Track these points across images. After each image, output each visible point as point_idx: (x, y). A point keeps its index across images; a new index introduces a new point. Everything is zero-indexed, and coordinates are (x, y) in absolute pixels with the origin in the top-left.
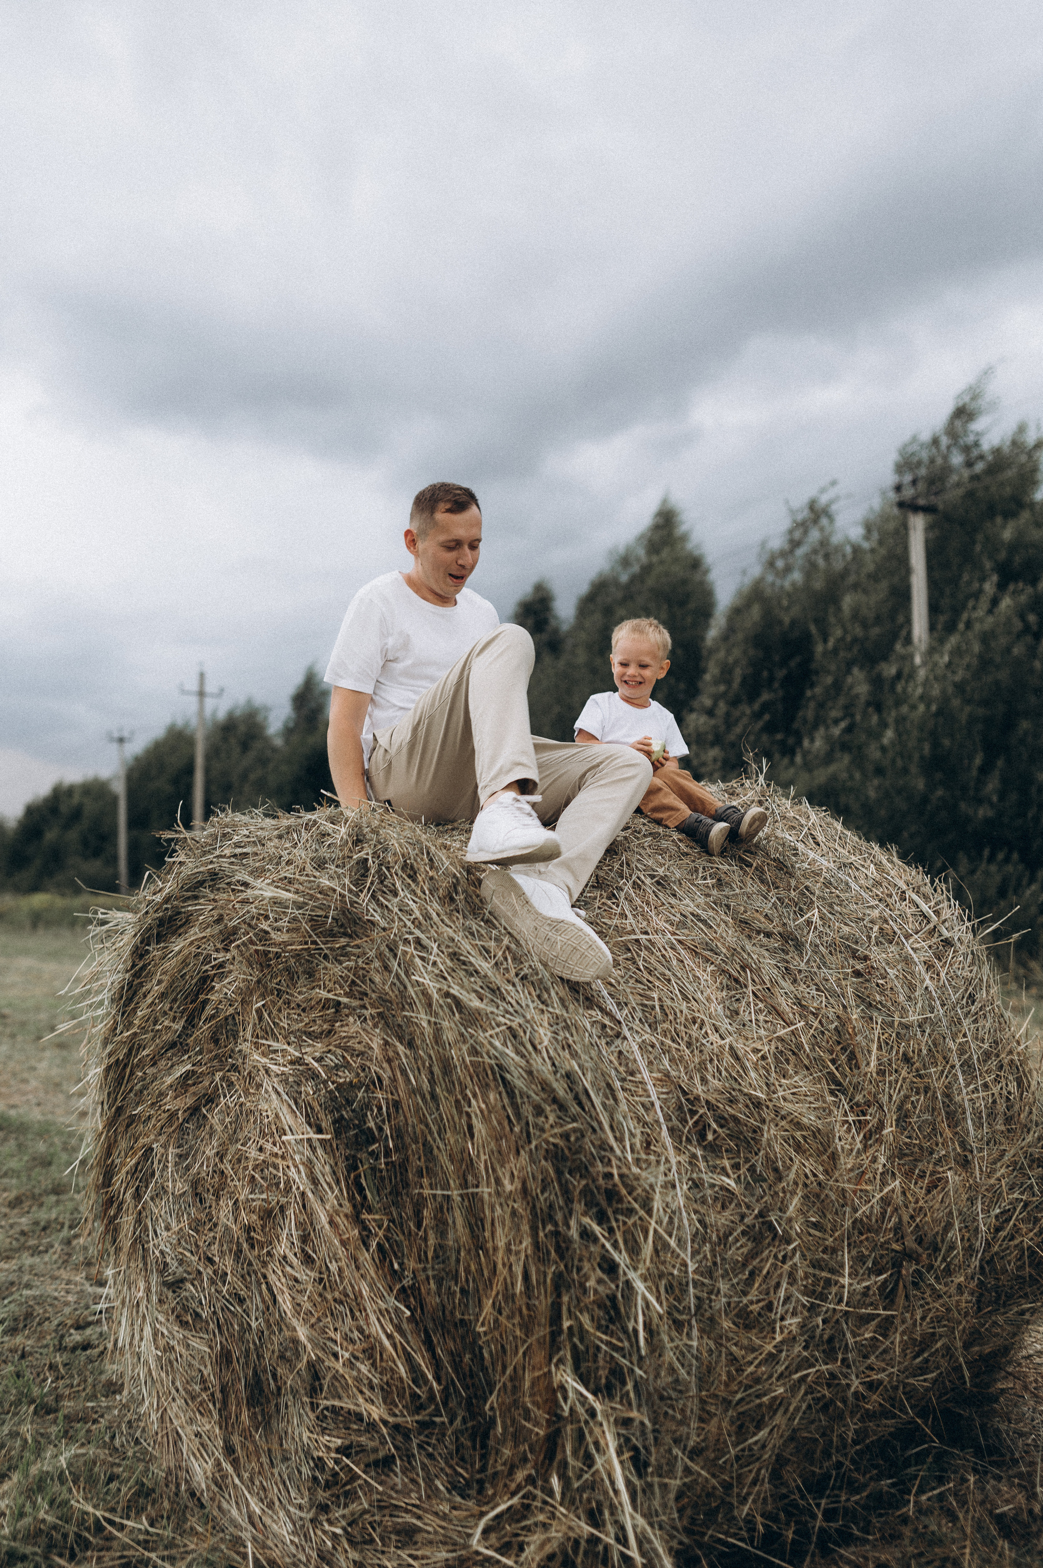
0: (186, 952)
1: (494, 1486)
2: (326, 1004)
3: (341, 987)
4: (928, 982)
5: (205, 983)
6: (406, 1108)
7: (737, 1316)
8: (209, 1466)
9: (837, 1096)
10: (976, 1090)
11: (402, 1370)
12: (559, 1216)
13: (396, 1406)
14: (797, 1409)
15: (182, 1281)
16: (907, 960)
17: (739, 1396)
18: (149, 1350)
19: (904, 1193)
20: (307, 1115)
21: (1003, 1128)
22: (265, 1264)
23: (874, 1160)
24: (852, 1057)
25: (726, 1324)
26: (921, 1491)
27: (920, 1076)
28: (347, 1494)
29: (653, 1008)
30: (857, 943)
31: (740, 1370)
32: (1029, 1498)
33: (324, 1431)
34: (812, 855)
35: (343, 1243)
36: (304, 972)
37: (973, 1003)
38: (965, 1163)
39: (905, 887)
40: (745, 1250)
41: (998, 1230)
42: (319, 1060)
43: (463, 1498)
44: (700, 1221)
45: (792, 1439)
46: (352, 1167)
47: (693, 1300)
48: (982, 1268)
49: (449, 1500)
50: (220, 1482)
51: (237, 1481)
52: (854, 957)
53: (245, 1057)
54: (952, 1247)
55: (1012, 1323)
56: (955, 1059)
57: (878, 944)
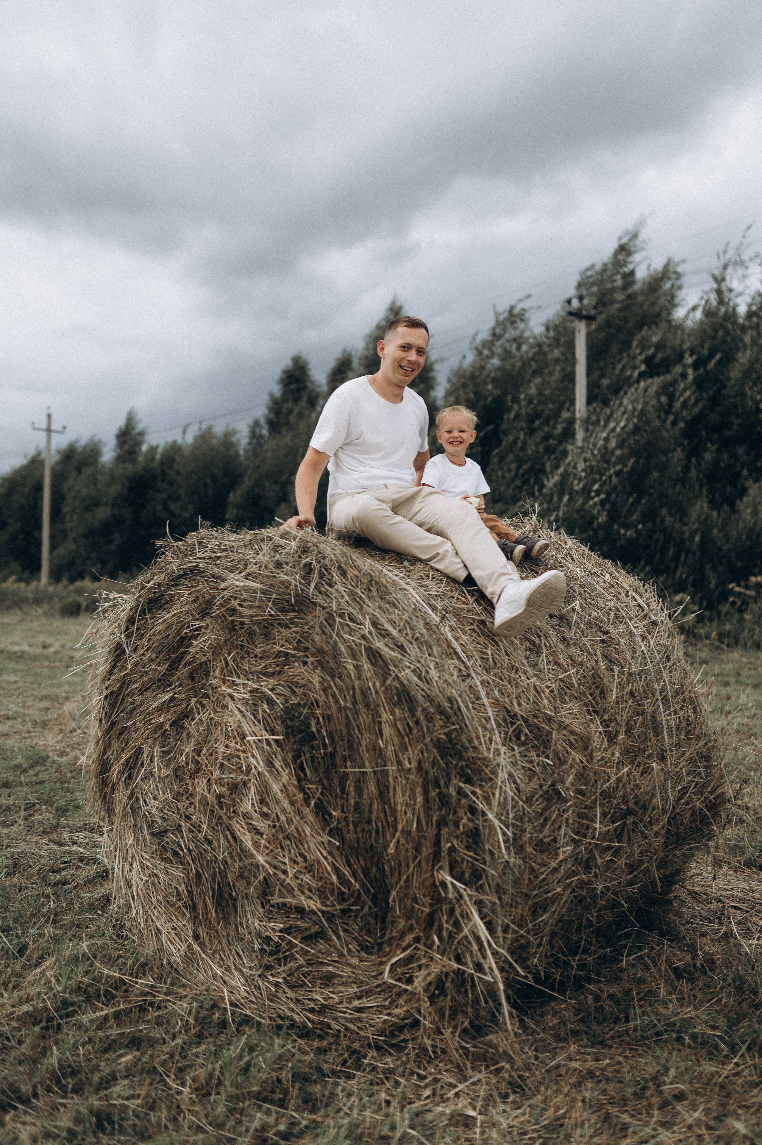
0: (170, 620)
1: (390, 945)
2: (279, 654)
3: (290, 643)
4: (643, 648)
5: (185, 641)
6: (336, 720)
7: (536, 845)
8: (183, 948)
9: (593, 716)
10: (670, 714)
11: (334, 878)
12: (442, 783)
13: (328, 899)
14: (566, 901)
15: (166, 831)
16: (631, 634)
17: (535, 893)
18: (136, 877)
19: (628, 775)
20: (264, 725)
21: (685, 737)
22: (230, 818)
23: (613, 754)
24: (602, 692)
25: (529, 850)
26: (629, 955)
28: (286, 958)
29: (488, 659)
30: (602, 622)
31: (536, 877)
32: (693, 958)
33: (270, 920)
34: (571, 567)
35: (292, 803)
36: (262, 634)
37: (669, 661)
38: (662, 758)
39: (628, 588)
40: (542, 806)
41: (680, 799)
42: (272, 690)
43: (369, 954)
44: (516, 789)
45: (560, 921)
46: (297, 757)
47: (511, 836)
48: (669, 822)
49: (358, 957)
50: (190, 958)
51: (203, 956)
52: (601, 631)
53: (214, 688)
54: (654, 809)
55: (684, 855)
56: (658, 694)
57: (614, 623)
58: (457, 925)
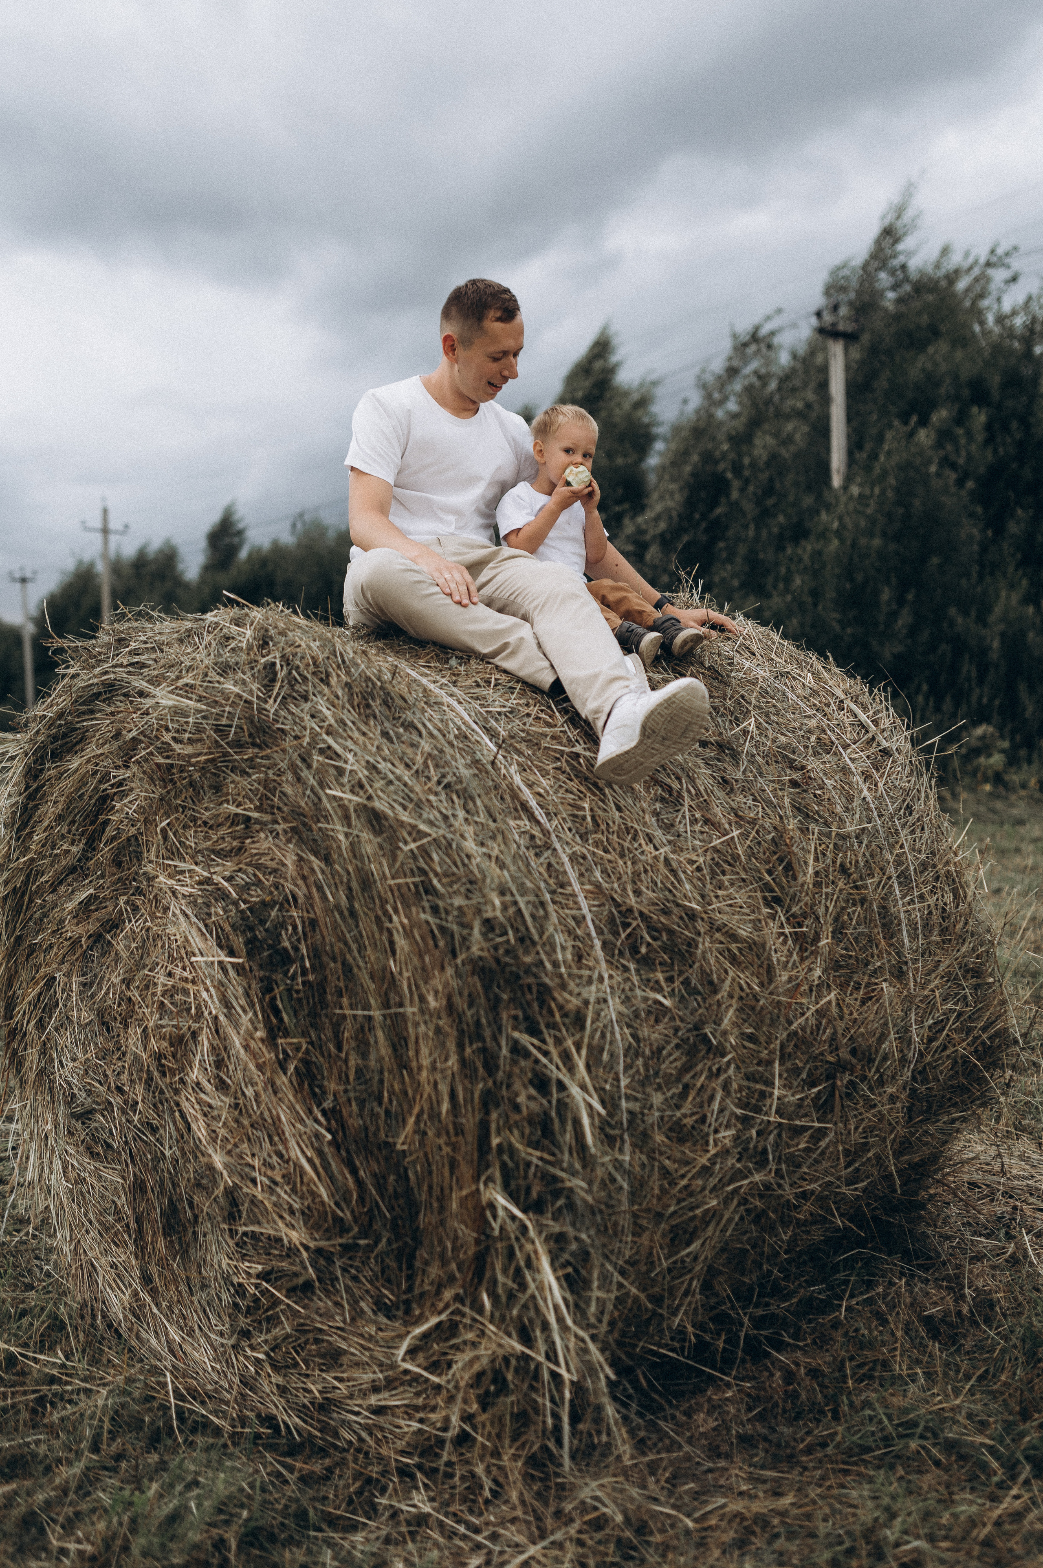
0: (82, 771)
1: (421, 1306)
2: (234, 819)
3: (251, 801)
4: (866, 793)
5: (104, 802)
6: (323, 927)
7: (670, 1129)
8: (126, 1298)
9: (772, 908)
10: (912, 901)
11: (324, 1193)
12: (487, 1033)
13: (318, 1229)
14: (730, 1220)
15: (91, 1111)
16: (845, 771)
17: (672, 1209)
18: (59, 1183)
19: (838, 1005)
20: (218, 937)
21: (938, 939)
22: (177, 1092)
23: (810, 972)
24: (789, 868)
25: (659, 1138)
26: (852, 1296)
27: (857, 887)
28: (269, 1319)
29: (584, 818)
30: (794, 753)
31: (673, 1183)
32: (956, 1301)
33: (243, 1258)
34: (747, 664)
35: (260, 1067)
36: (210, 787)
37: (910, 814)
38: (899, 974)
39: (843, 697)
40: (678, 1064)
41: (931, 1040)
42: (229, 879)
43: (389, 1318)
44: (633, 1036)
45: (723, 1250)
46: (268, 988)
47: (625, 1116)
48: (914, 1078)
49: (375, 1322)
50: (137, 1311)
51: (155, 1310)
52: (791, 768)
53: (150, 879)
54: (885, 1058)
55: (942, 1131)
56: (891, 870)
57: (815, 754)
58: (518, 1275)
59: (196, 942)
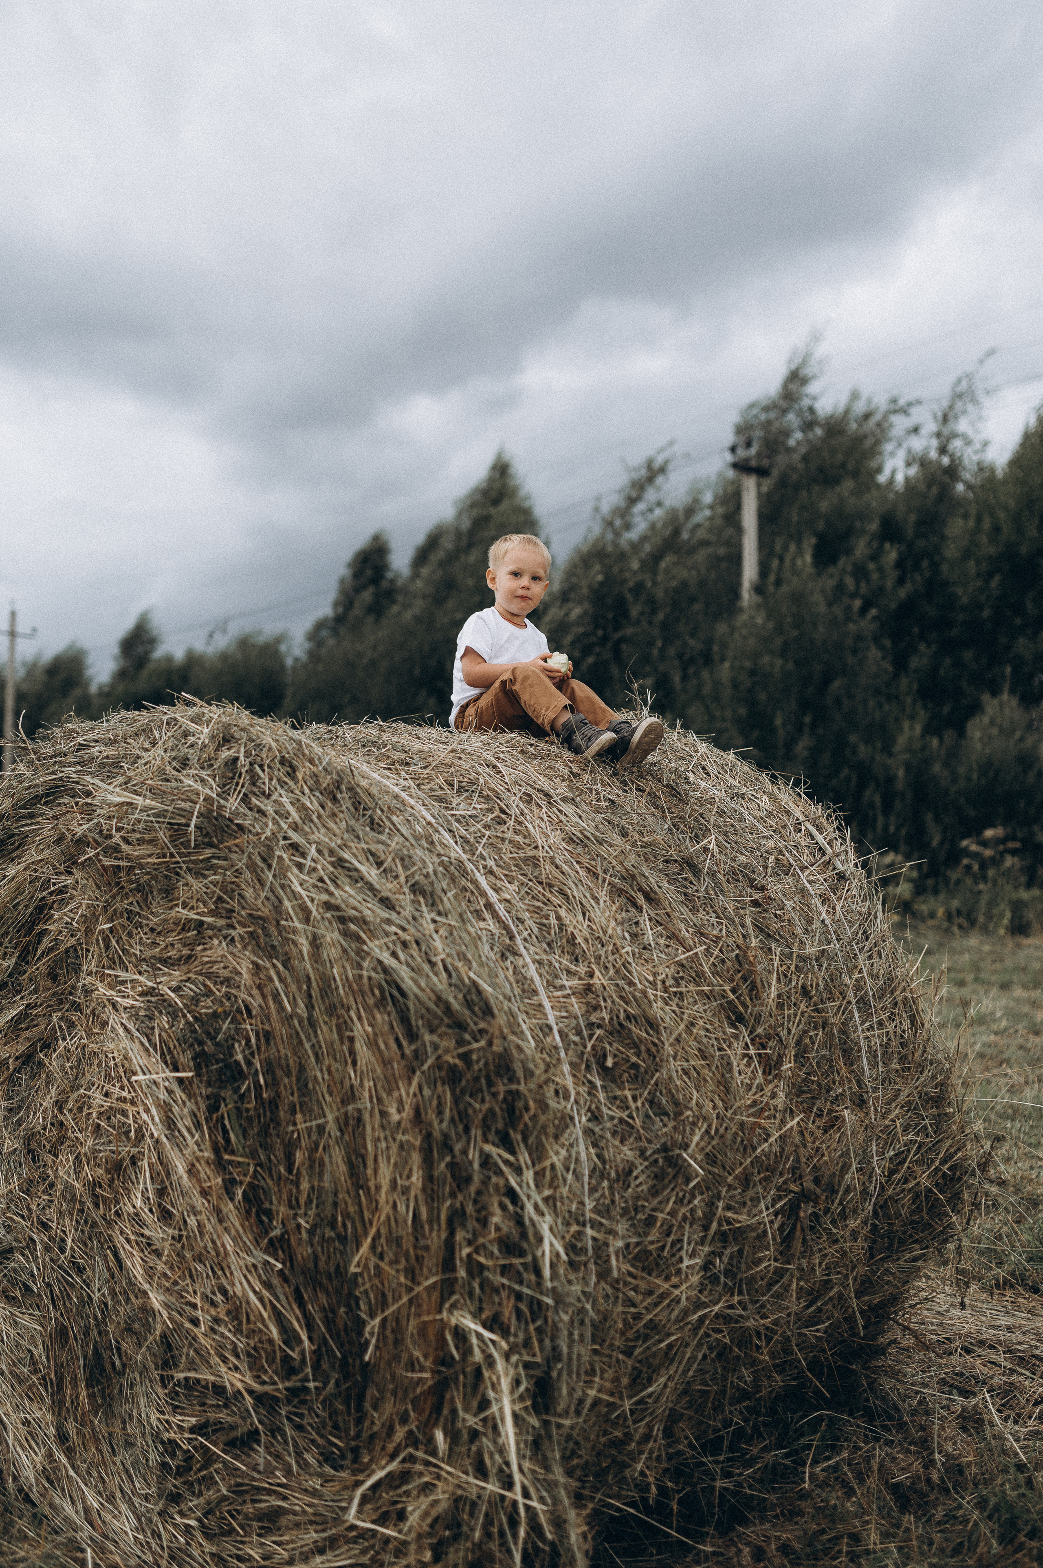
0: (20, 879)
1: (371, 1453)
2: (185, 926)
3: (205, 904)
4: (824, 916)
5: (42, 912)
6: (278, 1040)
7: (636, 1257)
8: (39, 1458)
9: (736, 1028)
10: (871, 1028)
11: (274, 1332)
12: (456, 1145)
13: (265, 1370)
14: (693, 1357)
15: (10, 1250)
16: (803, 892)
19: (802, 1133)
20: (162, 1054)
21: (898, 1067)
23: (774, 1096)
24: (753, 987)
25: (624, 1267)
26: (816, 1462)
27: (817, 1011)
28: (201, 1480)
29: (550, 926)
30: (754, 872)
32: (925, 1467)
33: (176, 1410)
34: (703, 784)
35: (204, 1193)
36: (160, 891)
37: (867, 939)
38: (860, 1103)
39: (800, 818)
40: (647, 1187)
41: (892, 1172)
42: (176, 990)
43: (336, 1469)
44: (598, 1156)
45: (686, 1391)
46: (213, 1108)
47: (590, 1243)
48: (875, 1213)
49: (321, 1474)
50: (51, 1474)
51: (72, 1473)
52: (752, 887)
53: (88, 992)
54: (848, 1190)
55: (902, 1270)
56: (851, 996)
57: (774, 874)
59: (138, 1059)
